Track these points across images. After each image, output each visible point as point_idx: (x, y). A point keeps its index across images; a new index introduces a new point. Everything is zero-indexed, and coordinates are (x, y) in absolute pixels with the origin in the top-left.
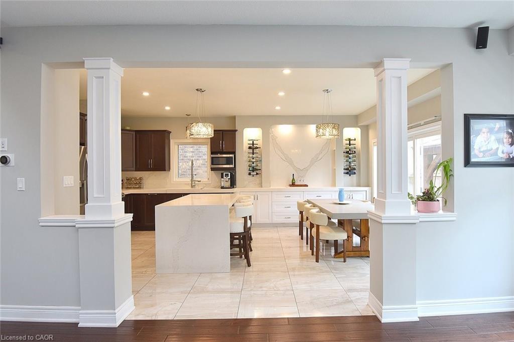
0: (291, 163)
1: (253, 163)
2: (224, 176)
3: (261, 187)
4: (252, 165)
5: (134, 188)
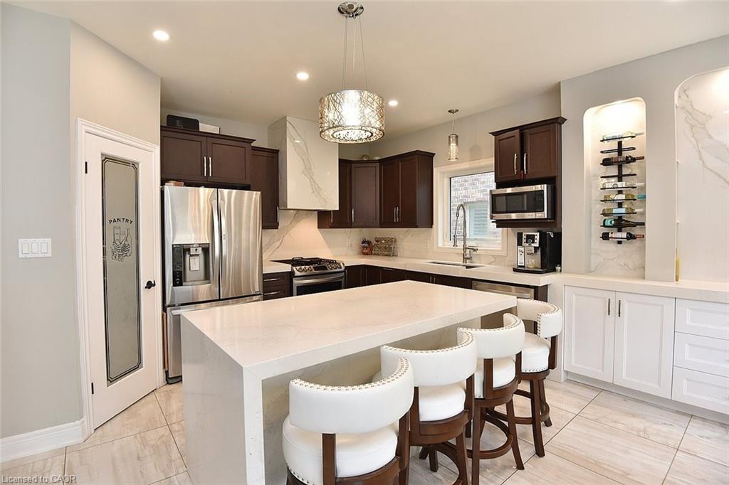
1: (620, 206)
2: (524, 240)
3: (643, 278)
4: (614, 211)
5: (384, 255)
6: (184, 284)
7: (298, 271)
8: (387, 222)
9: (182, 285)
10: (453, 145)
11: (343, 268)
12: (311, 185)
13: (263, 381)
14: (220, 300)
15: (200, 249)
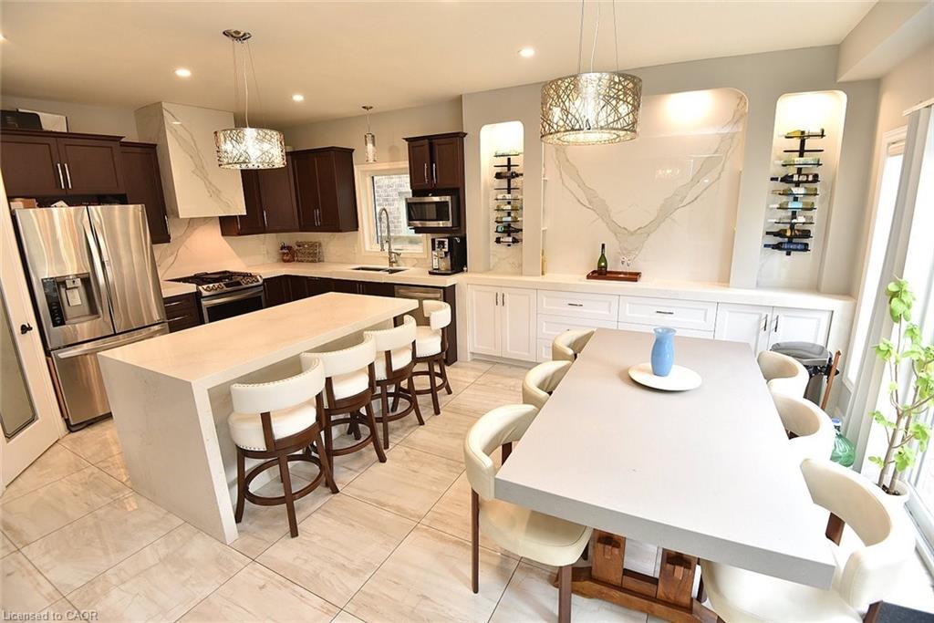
0: (603, 212)
1: (509, 215)
2: (437, 246)
3: (521, 274)
4: (504, 219)
5: (308, 261)
6: (66, 322)
7: (206, 290)
8: (307, 226)
9: (64, 324)
10: (370, 146)
11: (261, 281)
12: (207, 187)
13: (208, 390)
14: (115, 334)
15: (79, 281)
